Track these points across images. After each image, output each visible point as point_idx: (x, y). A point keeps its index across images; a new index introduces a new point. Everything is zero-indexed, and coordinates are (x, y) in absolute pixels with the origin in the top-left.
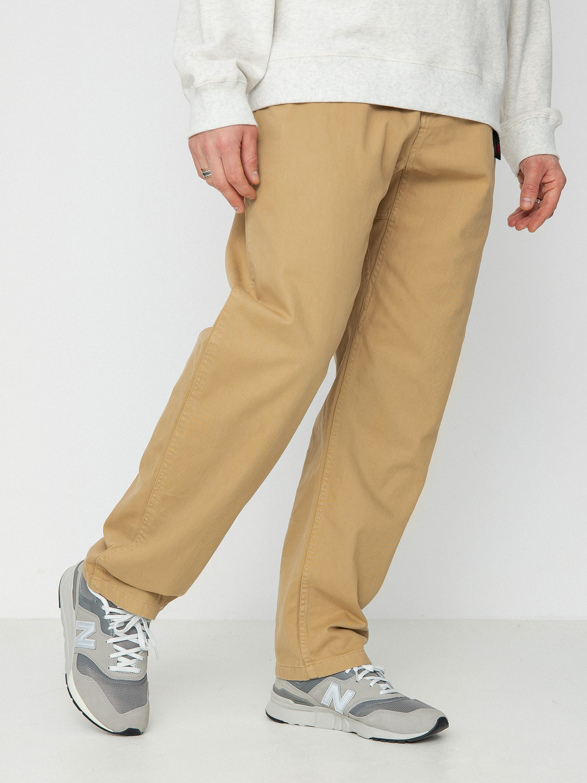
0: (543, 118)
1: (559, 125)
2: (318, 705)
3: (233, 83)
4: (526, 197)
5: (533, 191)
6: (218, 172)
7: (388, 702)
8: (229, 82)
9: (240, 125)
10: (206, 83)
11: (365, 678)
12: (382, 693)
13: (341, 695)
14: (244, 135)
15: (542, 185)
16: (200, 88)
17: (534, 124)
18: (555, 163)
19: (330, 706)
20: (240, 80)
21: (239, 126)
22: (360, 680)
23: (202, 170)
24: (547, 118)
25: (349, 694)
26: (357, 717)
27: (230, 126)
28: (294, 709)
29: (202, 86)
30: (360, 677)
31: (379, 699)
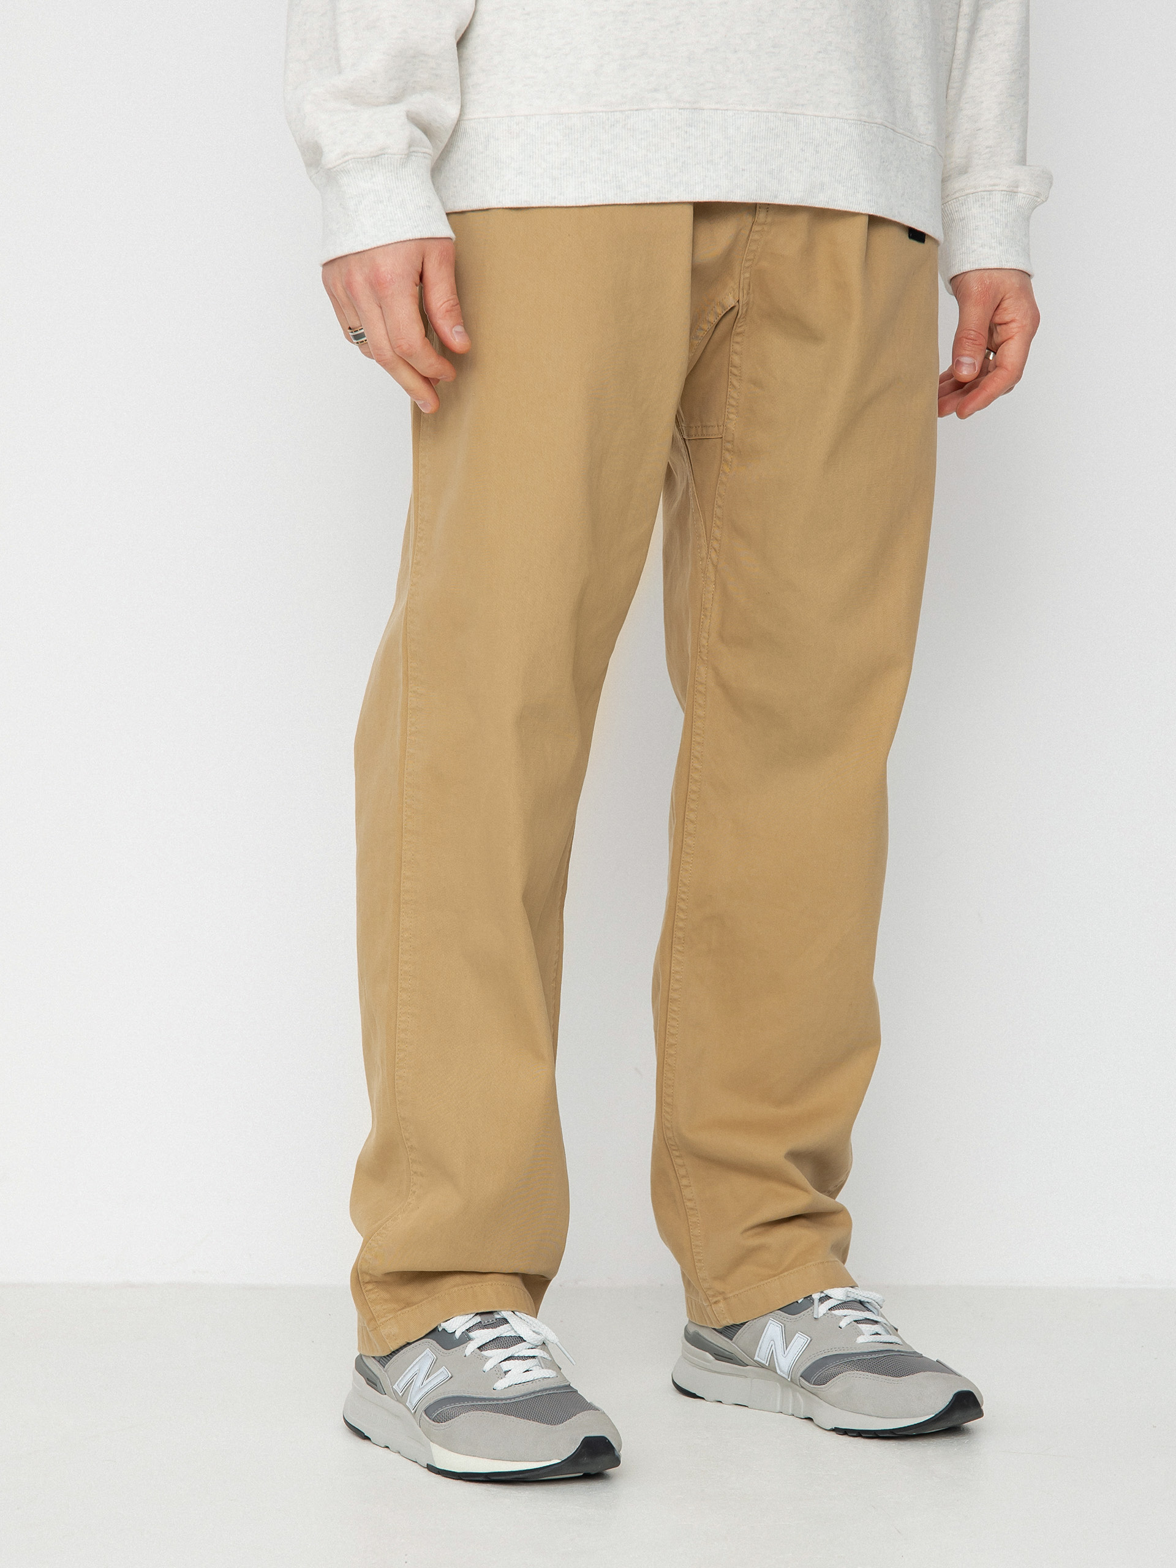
0: (1003, 192)
1: (1042, 203)
2: (753, 1365)
3: (400, 156)
4: (962, 355)
5: (977, 342)
6: (377, 332)
7: (869, 1357)
8: (392, 154)
9: (416, 239)
10: (347, 158)
11: (833, 1312)
12: (860, 1340)
13: (787, 1342)
14: (425, 259)
15: (992, 329)
16: (334, 169)
17: (982, 204)
18: (1018, 286)
19: (769, 1365)
20: (412, 149)
21: (413, 243)
22: (821, 1315)
23: (350, 328)
24: (1012, 192)
25: (800, 1342)
26: (812, 1386)
27: (395, 243)
28: (715, 1372)
29: (338, 165)
30: (822, 1309)
31: (853, 1352)
